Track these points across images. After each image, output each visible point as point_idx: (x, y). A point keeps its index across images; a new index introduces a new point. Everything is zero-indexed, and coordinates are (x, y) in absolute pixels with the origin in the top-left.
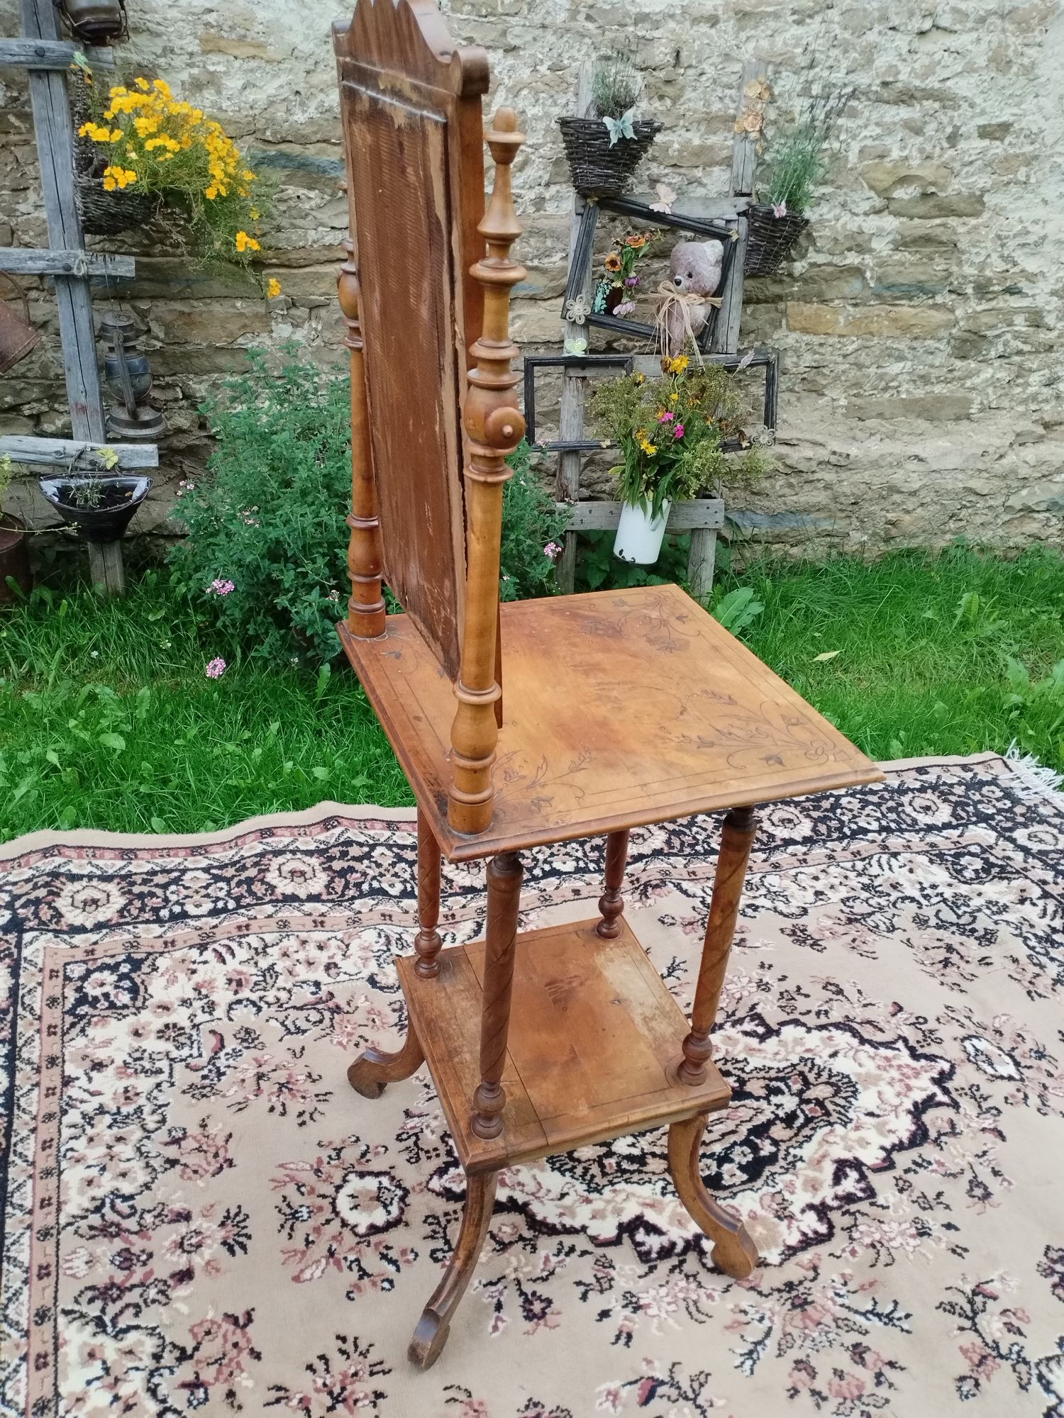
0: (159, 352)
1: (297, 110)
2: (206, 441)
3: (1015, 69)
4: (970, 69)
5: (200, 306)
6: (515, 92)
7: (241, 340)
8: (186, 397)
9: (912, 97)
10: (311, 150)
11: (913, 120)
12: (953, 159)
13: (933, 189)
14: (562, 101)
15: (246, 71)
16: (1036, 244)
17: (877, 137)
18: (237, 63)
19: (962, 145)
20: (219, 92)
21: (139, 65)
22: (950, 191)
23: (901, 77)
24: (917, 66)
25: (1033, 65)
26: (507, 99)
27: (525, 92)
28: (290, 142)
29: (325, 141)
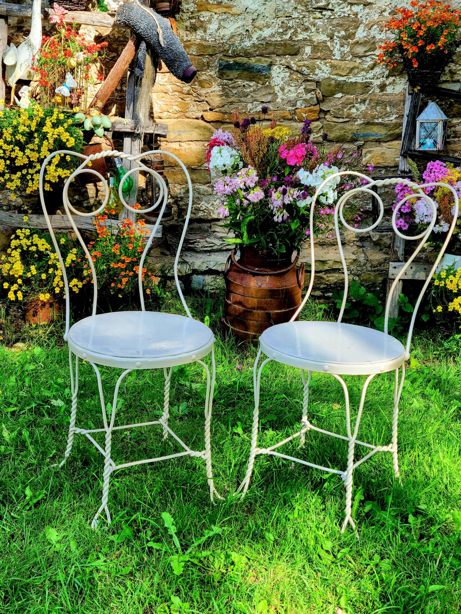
1: (246, 40)
5: (184, 146)
7: (205, 165)
10: (252, 61)
15: (220, 20)
20: (205, 31)
26: (364, 31)
27: (375, 26)
28: (242, 56)
29: (261, 55)
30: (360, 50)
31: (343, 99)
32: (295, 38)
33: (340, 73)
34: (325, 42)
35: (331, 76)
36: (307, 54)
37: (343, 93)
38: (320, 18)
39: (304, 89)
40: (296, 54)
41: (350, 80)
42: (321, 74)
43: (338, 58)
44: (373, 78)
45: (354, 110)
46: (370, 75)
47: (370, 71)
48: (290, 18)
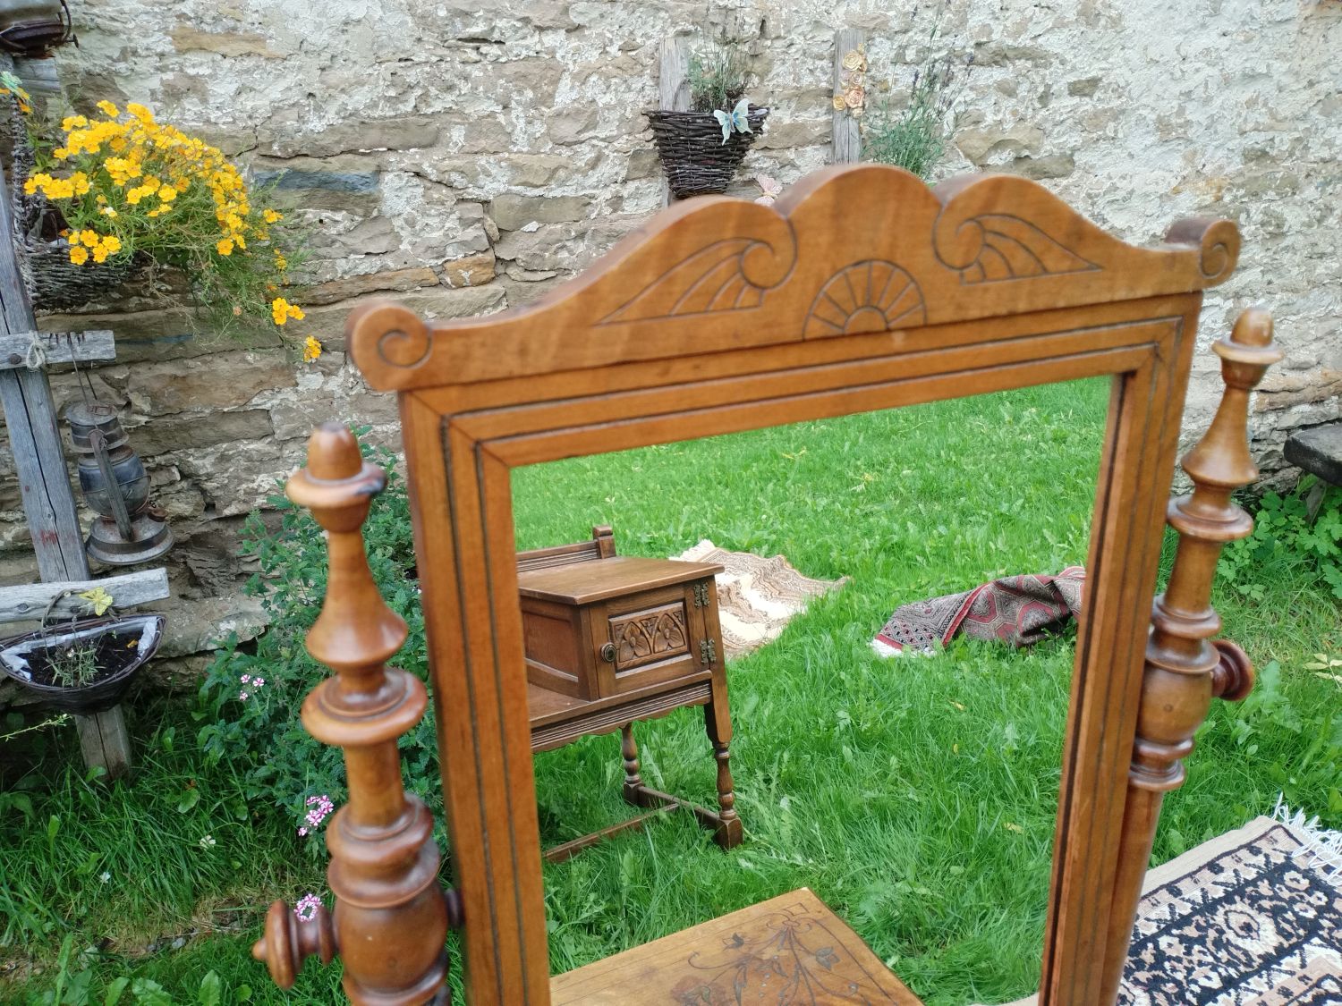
0: (147, 428)
1: (312, 116)
2: (216, 525)
3: (1103, 22)
4: (1060, 25)
5: (196, 366)
6: (582, 78)
7: (255, 400)
8: (184, 476)
9: (1006, 57)
10: (334, 165)
11: (1005, 81)
12: (1045, 120)
13: (1026, 153)
14: (637, 85)
15: (240, 73)
16: (1125, 199)
17: (972, 102)
18: (227, 63)
19: (1053, 104)
20: (204, 101)
21: (89, 73)
22: (1043, 154)
23: (994, 36)
24: (1008, 23)
25: (1120, 16)
26: (572, 88)
27: (594, 78)
28: (306, 155)
29: (350, 152)
30: (567, 129)
31: (542, 234)
32: (425, 110)
33: (531, 180)
34: (492, 115)
35: (513, 188)
36: (456, 144)
37: (539, 220)
38: (476, 62)
39: (460, 219)
40: (431, 145)
41: (551, 195)
42: (491, 186)
43: (525, 150)
44: (596, 187)
45: (564, 254)
46: (593, 180)
47: (590, 173)
48: (409, 63)
